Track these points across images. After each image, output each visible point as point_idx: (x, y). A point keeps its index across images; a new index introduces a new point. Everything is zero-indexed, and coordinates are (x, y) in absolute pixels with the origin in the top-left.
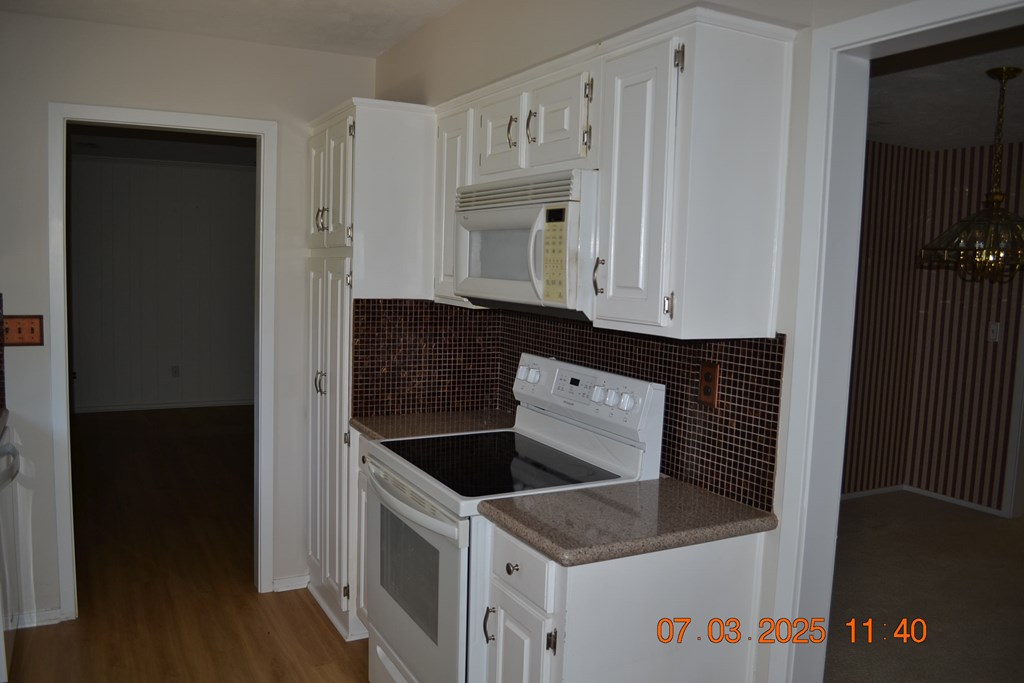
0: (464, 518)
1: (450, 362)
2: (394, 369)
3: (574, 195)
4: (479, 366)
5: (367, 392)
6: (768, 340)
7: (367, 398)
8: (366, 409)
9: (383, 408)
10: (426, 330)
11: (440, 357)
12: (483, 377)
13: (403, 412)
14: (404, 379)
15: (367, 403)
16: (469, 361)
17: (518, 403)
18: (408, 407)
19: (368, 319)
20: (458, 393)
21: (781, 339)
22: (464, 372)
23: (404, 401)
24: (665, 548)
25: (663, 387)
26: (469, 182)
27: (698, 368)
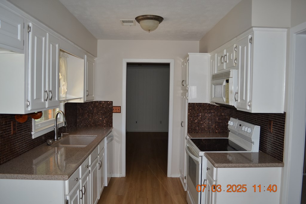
0: (201, 156)
1: (214, 120)
2: (199, 121)
3: (231, 76)
4: (223, 121)
5: (191, 127)
6: (282, 114)
7: (191, 128)
8: (191, 131)
9: (196, 131)
10: (207, 111)
11: (212, 118)
12: (224, 124)
13: (201, 132)
14: (202, 124)
15: (191, 129)
16: (220, 120)
17: (230, 131)
18: (203, 131)
19: (192, 108)
20: (217, 128)
21: (285, 113)
22: (218, 123)
23: (201, 129)
24: (245, 167)
25: (260, 127)
26: (216, 73)
27: (268, 122)
